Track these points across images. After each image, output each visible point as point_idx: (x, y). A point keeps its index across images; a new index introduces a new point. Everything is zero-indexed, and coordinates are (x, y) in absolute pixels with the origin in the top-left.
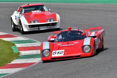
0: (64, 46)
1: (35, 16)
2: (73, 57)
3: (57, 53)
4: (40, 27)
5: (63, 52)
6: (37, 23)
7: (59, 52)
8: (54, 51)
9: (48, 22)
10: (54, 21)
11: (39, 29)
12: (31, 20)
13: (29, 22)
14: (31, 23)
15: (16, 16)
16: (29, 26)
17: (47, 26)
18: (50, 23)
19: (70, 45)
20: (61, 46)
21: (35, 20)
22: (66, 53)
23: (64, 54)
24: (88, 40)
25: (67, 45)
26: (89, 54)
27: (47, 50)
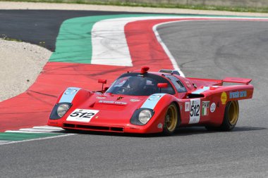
2: (107, 128)
5: (93, 114)
8: (77, 110)
20: (101, 101)
22: (97, 117)
23: (91, 120)
25: (112, 102)
27: (65, 105)
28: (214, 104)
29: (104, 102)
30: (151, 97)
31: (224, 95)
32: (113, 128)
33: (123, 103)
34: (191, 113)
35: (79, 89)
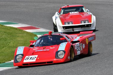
0: (39, 51)
1: (71, 17)
2: (45, 63)
3: (29, 58)
4: (74, 29)
5: (36, 57)
6: (71, 25)
7: (31, 58)
8: (27, 57)
9: (83, 24)
10: (88, 22)
11: (73, 30)
12: (66, 21)
13: (63, 23)
14: (65, 24)
15: (56, 17)
16: (63, 27)
17: (82, 28)
18: (85, 25)
19: (46, 50)
20: (36, 51)
21: (70, 21)
22: (38, 58)
23: (37, 60)
24: (64, 45)
25: (42, 50)
26: (62, 61)
27: (20, 55)
28: (84, 44)
29: (38, 51)
30: (61, 45)
31: (87, 39)
32: (48, 62)
33: (47, 50)
34: (77, 50)
35: (24, 47)
